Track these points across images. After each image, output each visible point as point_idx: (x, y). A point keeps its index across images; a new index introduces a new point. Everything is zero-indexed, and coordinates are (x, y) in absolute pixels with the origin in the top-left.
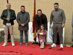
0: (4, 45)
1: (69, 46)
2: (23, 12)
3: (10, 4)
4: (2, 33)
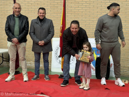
0: (9, 78)
2: (41, 18)
4: (3, 57)
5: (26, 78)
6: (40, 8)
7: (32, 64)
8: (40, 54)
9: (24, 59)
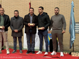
1: (66, 53)
3: (3, 9)
5: (8, 52)
6: (15, 11)
7: (12, 44)
8: (16, 38)
9: (7, 41)
